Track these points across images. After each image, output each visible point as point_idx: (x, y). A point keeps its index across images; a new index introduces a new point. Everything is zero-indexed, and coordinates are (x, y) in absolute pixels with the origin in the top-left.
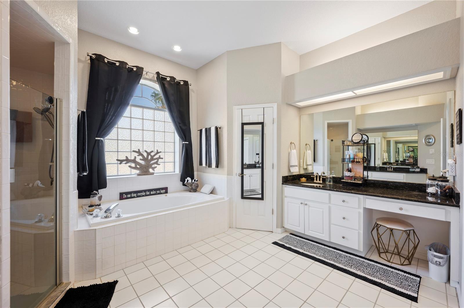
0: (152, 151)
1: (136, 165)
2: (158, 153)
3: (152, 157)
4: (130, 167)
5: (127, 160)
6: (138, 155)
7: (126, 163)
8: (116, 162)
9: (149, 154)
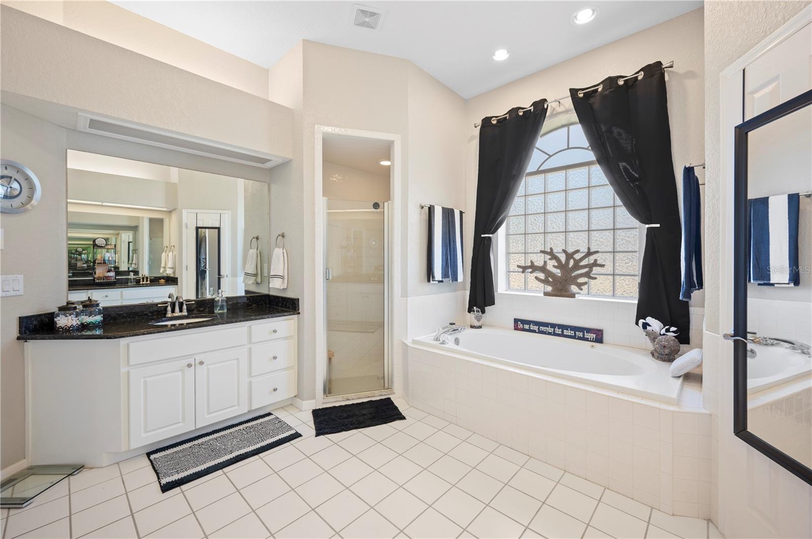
0: (577, 251)
1: (546, 277)
2: (589, 253)
3: (577, 262)
4: (537, 278)
5: (534, 268)
6: (550, 259)
7: (531, 272)
8: (517, 269)
9: (569, 256)
